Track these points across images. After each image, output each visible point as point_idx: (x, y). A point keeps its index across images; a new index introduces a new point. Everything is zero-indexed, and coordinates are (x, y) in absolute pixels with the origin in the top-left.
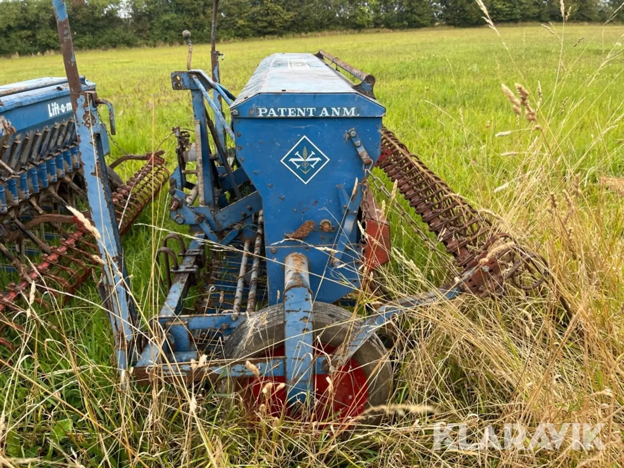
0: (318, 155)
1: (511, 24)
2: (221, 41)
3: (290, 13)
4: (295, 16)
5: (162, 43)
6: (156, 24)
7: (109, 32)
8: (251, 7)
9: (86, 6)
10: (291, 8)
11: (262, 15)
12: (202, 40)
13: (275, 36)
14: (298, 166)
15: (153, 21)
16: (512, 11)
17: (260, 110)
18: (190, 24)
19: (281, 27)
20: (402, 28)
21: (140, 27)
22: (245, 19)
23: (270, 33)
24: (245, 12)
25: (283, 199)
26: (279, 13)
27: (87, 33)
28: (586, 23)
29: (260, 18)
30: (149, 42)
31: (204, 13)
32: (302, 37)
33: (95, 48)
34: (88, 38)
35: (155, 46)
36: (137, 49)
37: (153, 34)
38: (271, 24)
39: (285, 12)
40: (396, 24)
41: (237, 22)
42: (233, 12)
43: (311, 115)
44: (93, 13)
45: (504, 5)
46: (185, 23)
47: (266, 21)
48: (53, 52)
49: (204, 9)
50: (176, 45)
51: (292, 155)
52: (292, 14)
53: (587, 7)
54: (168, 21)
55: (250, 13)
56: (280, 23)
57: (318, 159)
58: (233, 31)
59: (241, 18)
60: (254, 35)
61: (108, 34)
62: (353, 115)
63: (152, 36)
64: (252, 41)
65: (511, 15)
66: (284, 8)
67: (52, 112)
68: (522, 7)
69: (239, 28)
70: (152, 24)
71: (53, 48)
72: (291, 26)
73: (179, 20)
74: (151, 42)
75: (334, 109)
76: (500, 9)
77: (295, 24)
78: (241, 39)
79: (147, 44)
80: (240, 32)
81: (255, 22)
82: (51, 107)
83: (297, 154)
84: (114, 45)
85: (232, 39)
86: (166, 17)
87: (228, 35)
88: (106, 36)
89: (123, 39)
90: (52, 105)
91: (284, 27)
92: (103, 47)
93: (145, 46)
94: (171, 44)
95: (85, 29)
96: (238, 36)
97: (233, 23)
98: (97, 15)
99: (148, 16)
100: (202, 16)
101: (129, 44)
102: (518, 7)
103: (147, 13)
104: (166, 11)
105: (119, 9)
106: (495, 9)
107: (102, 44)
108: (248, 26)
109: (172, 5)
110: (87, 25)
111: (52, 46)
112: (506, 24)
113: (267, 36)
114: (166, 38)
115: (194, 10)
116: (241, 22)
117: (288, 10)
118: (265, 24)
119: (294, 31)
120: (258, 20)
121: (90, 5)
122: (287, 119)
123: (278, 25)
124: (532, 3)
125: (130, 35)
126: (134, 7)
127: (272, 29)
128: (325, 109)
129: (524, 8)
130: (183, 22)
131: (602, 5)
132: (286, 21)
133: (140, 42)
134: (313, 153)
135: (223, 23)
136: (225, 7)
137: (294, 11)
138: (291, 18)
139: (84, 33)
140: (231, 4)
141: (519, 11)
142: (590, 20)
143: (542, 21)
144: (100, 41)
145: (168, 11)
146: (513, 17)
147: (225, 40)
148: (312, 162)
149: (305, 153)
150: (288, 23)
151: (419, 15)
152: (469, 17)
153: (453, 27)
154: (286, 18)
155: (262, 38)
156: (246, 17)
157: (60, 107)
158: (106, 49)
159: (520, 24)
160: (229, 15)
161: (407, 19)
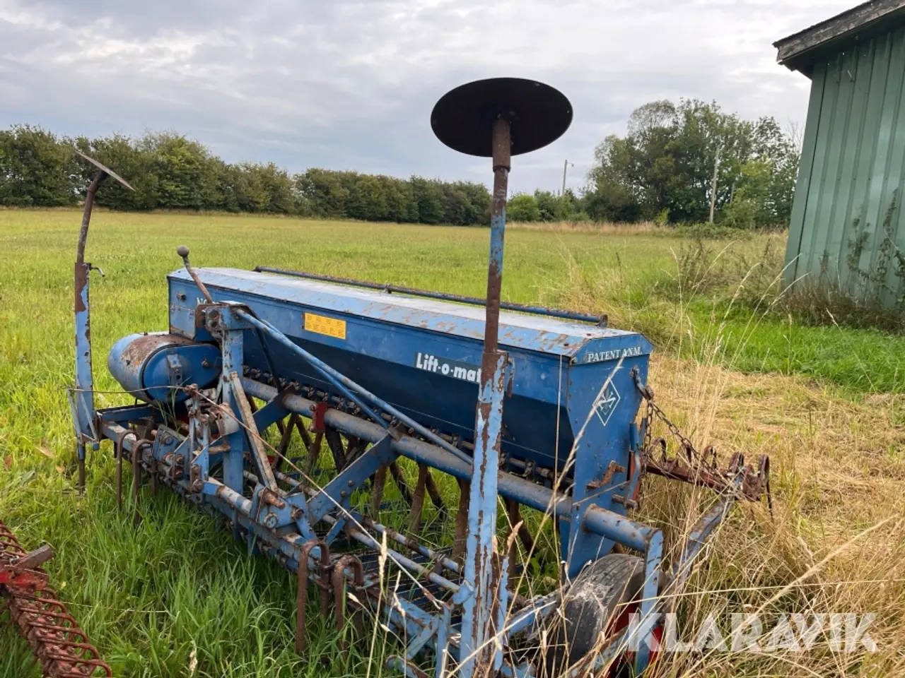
1: (191, 211)
16: (190, 195)
20: (24, 205)
28: (282, 216)
40: (12, 199)
45: (177, 187)
53: (281, 197)
65: (188, 200)
68: (202, 192)
76: (172, 191)
102: (196, 190)
106: (167, 191)
112: (185, 211)
124: (214, 187)
129: (205, 193)
131: (297, 196)
141: (199, 196)
142: (286, 212)
143: (230, 211)
146: (193, 203)
151: (50, 189)
152: (130, 198)
153: (107, 209)
159: (201, 211)
161: (30, 192)
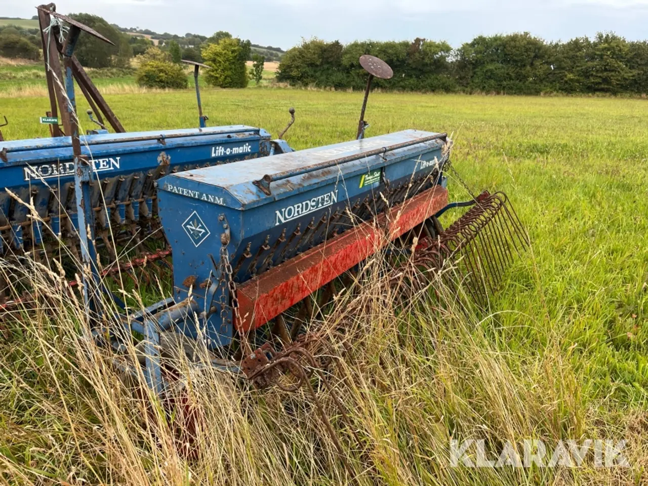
0: (202, 227)
2: (542, 94)
3: (633, 70)
4: (638, 74)
5: (479, 91)
6: (478, 73)
7: (433, 77)
8: (588, 61)
9: (419, 52)
10: (636, 65)
11: (597, 71)
12: (520, 92)
13: (608, 94)
14: (192, 232)
15: (477, 70)
17: (169, 186)
18: (513, 75)
19: (618, 84)
21: (463, 74)
22: (577, 74)
23: (602, 90)
24: (577, 66)
25: (184, 254)
26: (619, 70)
27: (414, 76)
29: (594, 74)
30: (466, 89)
31: (532, 64)
32: (641, 98)
33: (416, 91)
34: (413, 81)
35: (471, 94)
36: (454, 95)
37: (473, 82)
38: (606, 80)
39: (627, 69)
41: (566, 76)
42: (564, 65)
43: (197, 197)
44: (423, 59)
46: (508, 74)
47: (600, 77)
48: (380, 91)
49: (533, 60)
50: (492, 93)
51: (188, 223)
52: (635, 72)
54: (491, 71)
55: (583, 67)
56: (618, 80)
57: (203, 231)
58: (558, 85)
59: (572, 72)
60: (582, 91)
61: (431, 79)
62: (221, 203)
63: (471, 84)
64: (577, 96)
66: (626, 65)
67: (215, 153)
69: (566, 82)
70: (475, 73)
71: (381, 87)
72: (631, 85)
73: (503, 70)
74: (469, 89)
75: (210, 196)
77: (636, 83)
78: (565, 94)
79: (464, 91)
80: (567, 86)
81: (588, 77)
82: (215, 150)
83: (191, 223)
84: (433, 89)
85: (555, 93)
86: (491, 67)
87: (551, 88)
88: (429, 81)
89: (443, 84)
90: (217, 148)
91: (622, 85)
92: (423, 90)
93: (462, 93)
94: (488, 92)
95: (413, 72)
96: (562, 90)
97: (561, 77)
98: (427, 60)
99: (473, 64)
100: (528, 68)
101: (448, 89)
103: (474, 62)
104: (492, 61)
105: (448, 56)
107: (423, 87)
108: (578, 81)
109: (500, 56)
110: (415, 69)
111: (381, 84)
113: (598, 93)
114: (485, 87)
115: (522, 61)
116: (571, 76)
117: (632, 68)
118: (599, 80)
119: (632, 91)
120: (592, 75)
121: (423, 51)
122: (182, 196)
123: (614, 82)
125: (451, 81)
126: (462, 56)
127: (606, 86)
128: (204, 195)
130: (506, 72)
132: (625, 79)
133: (458, 88)
134: (200, 225)
135: (550, 76)
136: (557, 60)
137: (639, 70)
138: (633, 76)
139: (411, 76)
140: (565, 57)
144: (422, 84)
145: (495, 61)
147: (546, 93)
148: (200, 232)
149: (196, 224)
150: (627, 82)
154: (626, 76)
155: (590, 94)
156: (578, 71)
157: (225, 150)
158: (425, 93)
160: (560, 68)
